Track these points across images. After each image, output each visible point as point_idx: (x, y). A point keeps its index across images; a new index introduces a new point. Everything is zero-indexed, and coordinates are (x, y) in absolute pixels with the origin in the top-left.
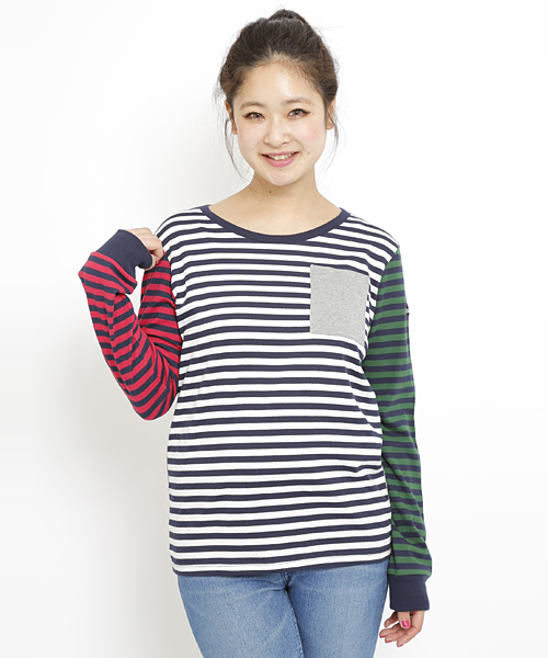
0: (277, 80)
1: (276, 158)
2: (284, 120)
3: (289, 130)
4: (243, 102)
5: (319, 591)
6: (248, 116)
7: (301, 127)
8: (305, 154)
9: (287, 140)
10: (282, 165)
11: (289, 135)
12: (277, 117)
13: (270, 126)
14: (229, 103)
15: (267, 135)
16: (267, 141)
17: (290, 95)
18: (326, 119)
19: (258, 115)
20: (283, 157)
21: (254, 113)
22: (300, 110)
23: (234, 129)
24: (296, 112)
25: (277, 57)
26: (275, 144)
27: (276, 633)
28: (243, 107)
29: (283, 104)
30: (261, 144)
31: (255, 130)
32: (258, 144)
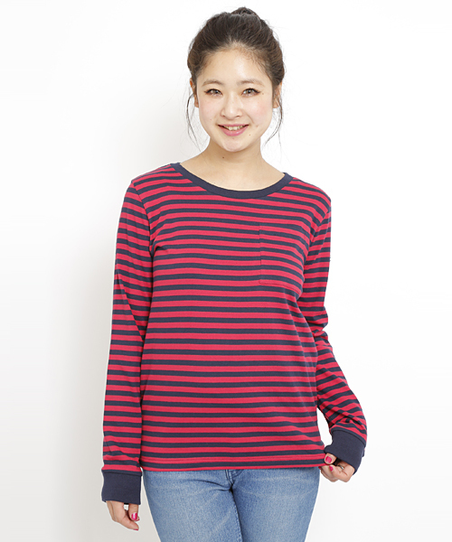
0: (235, 64)
1: (230, 128)
2: (238, 97)
3: (242, 106)
4: (205, 80)
5: (257, 495)
6: (209, 92)
7: (252, 104)
8: (253, 126)
9: (240, 114)
10: (234, 135)
11: (242, 110)
12: (232, 94)
13: (227, 101)
14: (194, 81)
15: (224, 109)
16: (223, 114)
17: (244, 76)
18: (273, 99)
19: (216, 92)
20: (236, 128)
21: (214, 90)
22: (252, 89)
23: (197, 103)
24: (249, 91)
25: (236, 44)
26: (230, 117)
27: (220, 526)
28: (205, 84)
29: (238, 84)
30: (218, 116)
31: (214, 104)
32: (215, 117)
